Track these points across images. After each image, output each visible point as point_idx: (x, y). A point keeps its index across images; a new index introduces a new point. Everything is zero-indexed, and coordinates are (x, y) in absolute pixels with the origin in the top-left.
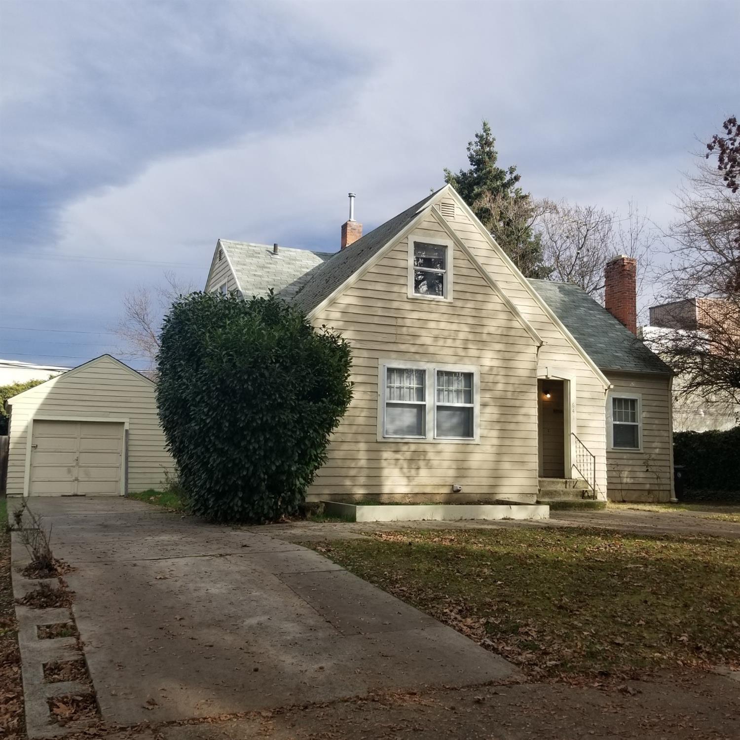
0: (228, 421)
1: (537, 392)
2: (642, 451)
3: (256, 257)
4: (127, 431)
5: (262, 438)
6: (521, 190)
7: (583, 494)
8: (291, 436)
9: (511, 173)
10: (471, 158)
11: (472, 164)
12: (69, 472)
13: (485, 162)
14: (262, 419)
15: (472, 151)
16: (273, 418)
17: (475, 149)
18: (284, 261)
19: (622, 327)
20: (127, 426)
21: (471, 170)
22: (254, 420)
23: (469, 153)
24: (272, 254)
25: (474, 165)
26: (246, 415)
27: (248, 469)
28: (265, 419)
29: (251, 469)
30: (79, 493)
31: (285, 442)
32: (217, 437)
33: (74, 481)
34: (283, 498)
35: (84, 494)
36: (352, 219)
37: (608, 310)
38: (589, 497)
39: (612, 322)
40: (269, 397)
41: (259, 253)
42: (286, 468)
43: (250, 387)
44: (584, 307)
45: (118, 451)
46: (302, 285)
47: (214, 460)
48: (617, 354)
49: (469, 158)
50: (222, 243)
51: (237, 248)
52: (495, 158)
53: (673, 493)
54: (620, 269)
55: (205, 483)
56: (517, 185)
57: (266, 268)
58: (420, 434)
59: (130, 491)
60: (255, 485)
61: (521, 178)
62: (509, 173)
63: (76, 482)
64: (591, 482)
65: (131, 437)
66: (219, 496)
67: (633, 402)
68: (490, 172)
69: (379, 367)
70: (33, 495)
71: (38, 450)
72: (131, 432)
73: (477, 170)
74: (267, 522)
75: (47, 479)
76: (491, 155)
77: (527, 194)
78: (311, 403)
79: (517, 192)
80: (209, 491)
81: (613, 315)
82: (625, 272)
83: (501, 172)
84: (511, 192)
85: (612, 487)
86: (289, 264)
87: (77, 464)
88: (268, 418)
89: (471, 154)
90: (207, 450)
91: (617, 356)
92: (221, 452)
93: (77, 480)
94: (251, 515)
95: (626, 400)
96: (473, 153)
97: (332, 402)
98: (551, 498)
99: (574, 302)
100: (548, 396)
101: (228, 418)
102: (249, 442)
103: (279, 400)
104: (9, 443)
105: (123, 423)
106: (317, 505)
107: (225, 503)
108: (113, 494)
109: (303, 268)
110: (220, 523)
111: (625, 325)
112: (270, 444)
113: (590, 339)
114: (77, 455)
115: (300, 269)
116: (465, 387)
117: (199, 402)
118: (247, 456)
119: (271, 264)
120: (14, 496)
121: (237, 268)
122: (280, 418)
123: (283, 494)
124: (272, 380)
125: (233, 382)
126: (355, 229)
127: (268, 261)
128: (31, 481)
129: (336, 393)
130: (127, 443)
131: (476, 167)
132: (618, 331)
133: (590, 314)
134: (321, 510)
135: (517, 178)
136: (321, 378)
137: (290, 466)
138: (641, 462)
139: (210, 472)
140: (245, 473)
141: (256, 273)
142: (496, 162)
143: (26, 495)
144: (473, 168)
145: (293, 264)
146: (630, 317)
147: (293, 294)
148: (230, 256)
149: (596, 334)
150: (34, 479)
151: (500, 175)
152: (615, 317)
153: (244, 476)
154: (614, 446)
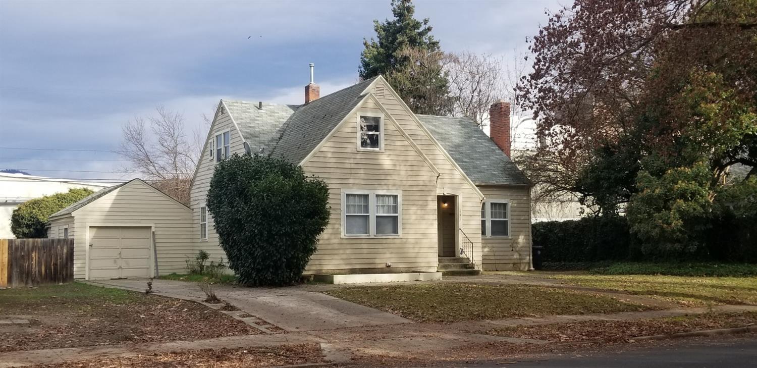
0: (267, 231)
1: (437, 204)
2: (510, 238)
3: (248, 112)
4: (153, 232)
5: (285, 240)
6: (433, 37)
7: (465, 266)
8: (300, 238)
9: (425, 24)
10: (394, 11)
11: (395, 16)
12: (115, 262)
13: (405, 16)
14: (285, 229)
15: (395, 6)
16: (291, 229)
17: (397, 4)
18: (267, 114)
19: (500, 151)
20: (153, 229)
21: (394, 21)
22: (280, 230)
23: (392, 7)
24: (259, 109)
25: (397, 17)
26: (277, 228)
27: (277, 256)
28: (286, 230)
29: (279, 256)
30: (122, 277)
31: (297, 241)
32: (260, 239)
33: (119, 269)
34: (294, 272)
35: (125, 277)
36: (312, 83)
37: (492, 139)
38: (470, 268)
39: (494, 148)
40: (290, 217)
41: (250, 109)
42: (297, 255)
43: (280, 213)
44: (475, 137)
45: (148, 247)
46: (282, 132)
47: (258, 252)
48: (495, 173)
49: (393, 11)
50: (223, 102)
51: (234, 106)
52: (413, 12)
53: (532, 265)
54: (499, 110)
55: (250, 264)
56: (429, 34)
57: (256, 120)
58: (366, 233)
59: (160, 274)
60: (279, 265)
61: (432, 29)
62: (423, 23)
63: (120, 269)
64: (471, 259)
65: (157, 237)
66: (258, 271)
67: (505, 205)
68: (408, 24)
69: (341, 194)
70: (91, 279)
71: (93, 247)
72: (156, 233)
73: (399, 21)
74: (284, 285)
75: (100, 268)
76: (409, 9)
77: (438, 41)
78: (309, 220)
79: (430, 38)
80: (253, 269)
81: (495, 143)
82: (503, 113)
83: (418, 23)
84: (426, 39)
85: (486, 262)
86: (271, 116)
87: (120, 257)
88: (288, 229)
89: (394, 8)
90: (254, 246)
91: (495, 174)
92: (262, 248)
93: (120, 268)
94: (277, 281)
95: (500, 204)
96: (395, 7)
97: (320, 218)
98: (445, 269)
99: (468, 134)
100: (446, 205)
101: (266, 229)
102: (278, 242)
103: (294, 220)
104: (73, 243)
105: (150, 227)
106: (310, 276)
107: (262, 275)
108: (146, 277)
109: (281, 118)
110: (257, 287)
111: (502, 150)
112: (289, 243)
113: (477, 162)
114: (120, 250)
115: (278, 120)
116: (394, 203)
117: (249, 221)
118: (276, 249)
119: (259, 117)
120: (79, 280)
121: (238, 122)
122: (294, 229)
123: (293, 270)
124: (290, 209)
125: (270, 210)
126: (314, 90)
127: (256, 115)
128: (90, 270)
129: (322, 213)
130: (154, 240)
131: (398, 18)
132: (498, 155)
133: (479, 142)
134: (312, 278)
135: (429, 29)
136: (314, 205)
137: (298, 254)
138: (508, 245)
139: (255, 258)
140: (275, 258)
141: (251, 125)
142: (414, 14)
143: (87, 279)
144: (396, 19)
145: (273, 116)
146: (506, 145)
147: (277, 140)
148: (231, 113)
149: (482, 158)
150: (91, 268)
151: (417, 25)
152: (496, 144)
153: (275, 260)
154: (492, 235)
